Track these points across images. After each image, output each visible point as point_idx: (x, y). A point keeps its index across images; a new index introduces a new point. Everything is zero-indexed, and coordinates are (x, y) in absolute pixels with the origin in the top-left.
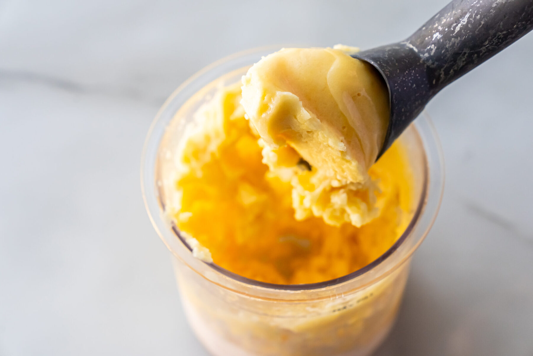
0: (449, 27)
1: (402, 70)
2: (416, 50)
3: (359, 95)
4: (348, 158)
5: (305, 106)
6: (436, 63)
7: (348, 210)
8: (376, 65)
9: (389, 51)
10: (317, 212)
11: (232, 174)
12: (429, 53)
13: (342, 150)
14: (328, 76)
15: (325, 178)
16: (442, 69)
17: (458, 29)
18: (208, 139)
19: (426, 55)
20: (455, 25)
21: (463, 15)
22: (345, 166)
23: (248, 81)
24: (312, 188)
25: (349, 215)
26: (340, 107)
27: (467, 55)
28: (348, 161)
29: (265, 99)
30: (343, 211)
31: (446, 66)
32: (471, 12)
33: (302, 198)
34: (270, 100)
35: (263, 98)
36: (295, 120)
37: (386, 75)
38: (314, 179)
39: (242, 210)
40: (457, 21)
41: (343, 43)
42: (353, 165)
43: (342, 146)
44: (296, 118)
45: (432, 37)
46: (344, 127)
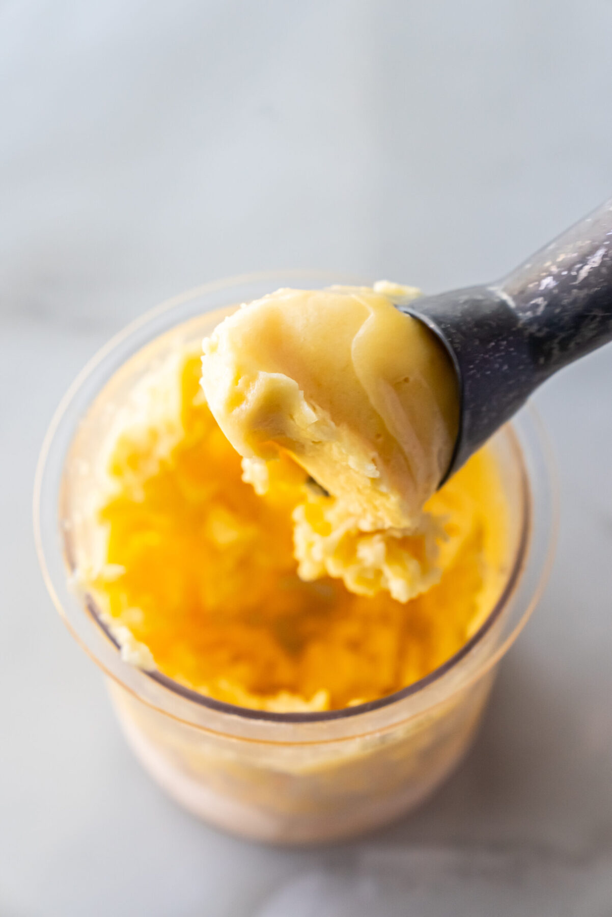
0: (570, 269)
1: (484, 341)
2: (512, 304)
3: (406, 380)
4: (384, 488)
5: (309, 398)
6: (546, 330)
7: (388, 572)
8: (438, 331)
9: (466, 302)
10: (334, 570)
11: (195, 493)
12: (534, 312)
13: (372, 476)
14: (353, 346)
15: (349, 515)
16: (557, 341)
17: (584, 273)
18: (154, 435)
19: (529, 314)
20: (579, 266)
21: (592, 252)
22: (379, 501)
23: (214, 348)
24: (325, 530)
25: (387, 581)
26: (373, 401)
27: (598, 319)
28: (382, 494)
29: (239, 384)
30: (379, 573)
31: (562, 335)
32: (606, 246)
33: (310, 545)
34: (247, 385)
35: (236, 382)
36: (292, 422)
37: (455, 349)
38: (331, 515)
39: (214, 552)
40: (583, 261)
41: (391, 279)
42: (393, 500)
43: (371, 470)
44: (291, 417)
45: (539, 285)
46: (378, 436)
